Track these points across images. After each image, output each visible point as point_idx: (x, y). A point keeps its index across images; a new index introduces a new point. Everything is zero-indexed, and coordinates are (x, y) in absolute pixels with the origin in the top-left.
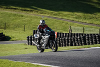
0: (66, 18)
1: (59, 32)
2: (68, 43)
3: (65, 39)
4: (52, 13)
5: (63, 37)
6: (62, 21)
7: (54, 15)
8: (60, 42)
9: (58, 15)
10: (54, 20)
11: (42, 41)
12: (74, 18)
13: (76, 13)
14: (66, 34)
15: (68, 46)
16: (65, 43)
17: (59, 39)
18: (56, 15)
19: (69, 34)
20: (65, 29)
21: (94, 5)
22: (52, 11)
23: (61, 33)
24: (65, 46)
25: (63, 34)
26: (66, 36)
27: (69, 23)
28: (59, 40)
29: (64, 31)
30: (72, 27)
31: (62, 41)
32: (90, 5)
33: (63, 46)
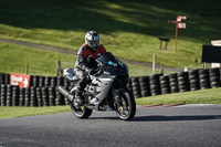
0: (50, 43)
1: (35, 75)
2: (54, 99)
3: (47, 90)
4: (20, 32)
5: (43, 85)
6: (40, 50)
7: (24, 36)
8: (35, 96)
9: (33, 38)
10: (24, 47)
11: (89, 89)
12: (67, 43)
13: (72, 33)
14: (50, 78)
15: (54, 104)
16: (47, 99)
17: (35, 89)
18: (27, 36)
19: (56, 79)
20: (47, 67)
21: (113, 14)
22: (19, 29)
23: (38, 77)
24: (48, 105)
25: (44, 78)
26: (49, 84)
27: (57, 54)
28: (35, 93)
29: (46, 71)
30: (63, 63)
31: (41, 95)
32: (102, 15)
33: (42, 105)
